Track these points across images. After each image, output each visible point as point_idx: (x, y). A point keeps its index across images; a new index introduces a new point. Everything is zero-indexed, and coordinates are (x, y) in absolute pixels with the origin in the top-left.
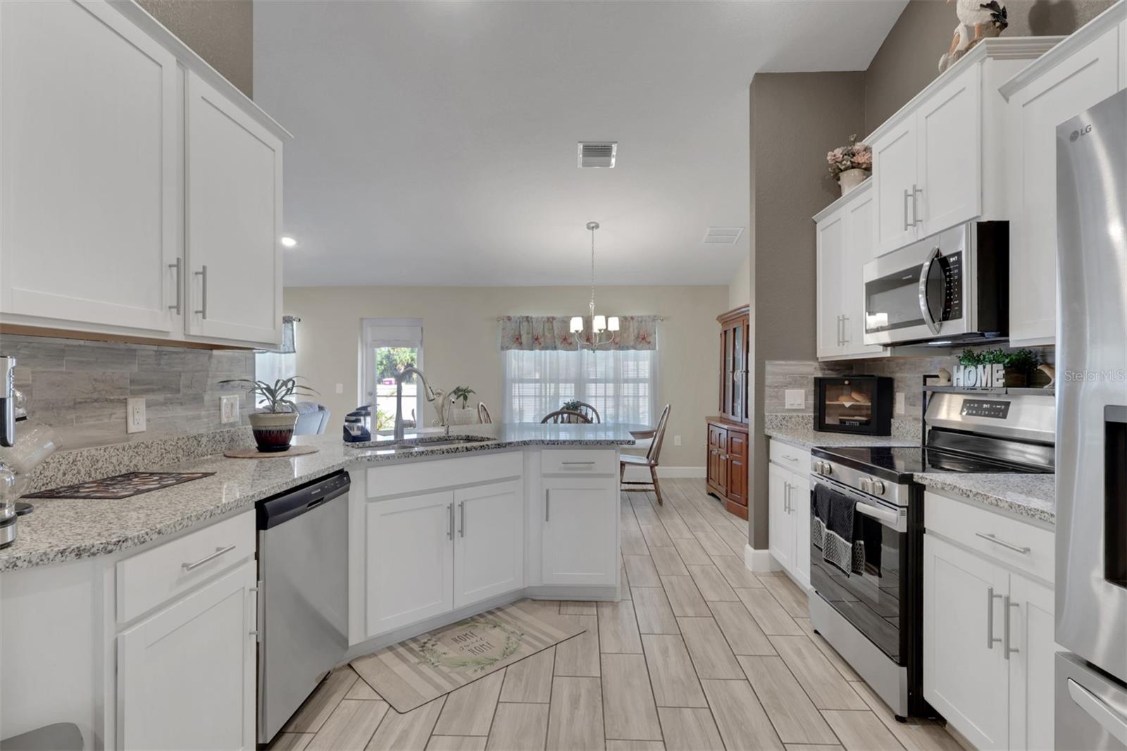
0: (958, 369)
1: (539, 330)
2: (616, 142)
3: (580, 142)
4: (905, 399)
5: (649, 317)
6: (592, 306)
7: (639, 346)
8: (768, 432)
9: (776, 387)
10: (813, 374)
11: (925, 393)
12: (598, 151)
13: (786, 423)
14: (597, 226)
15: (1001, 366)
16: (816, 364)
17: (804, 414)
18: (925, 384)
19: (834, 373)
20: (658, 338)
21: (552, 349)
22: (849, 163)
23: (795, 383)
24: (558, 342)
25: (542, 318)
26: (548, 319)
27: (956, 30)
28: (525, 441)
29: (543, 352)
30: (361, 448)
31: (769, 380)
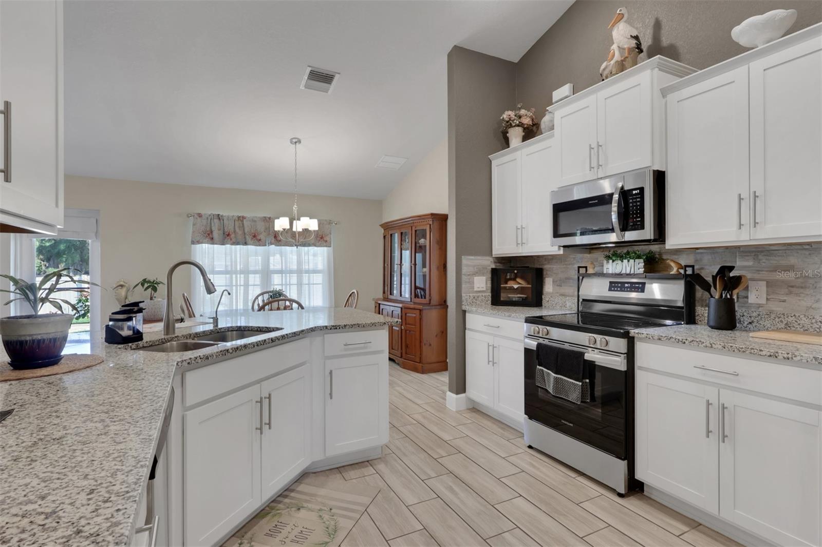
0: (608, 262)
1: (230, 227)
2: (339, 73)
3: (309, 66)
4: (553, 282)
5: (326, 220)
6: (295, 208)
7: (318, 244)
8: (464, 308)
9: (469, 275)
10: (490, 266)
11: (579, 278)
12: (322, 78)
13: (474, 301)
14: (300, 142)
15: (642, 261)
16: (491, 259)
17: (486, 294)
18: (579, 272)
19: (501, 265)
20: (333, 238)
21: (243, 245)
22: (518, 122)
23: (479, 272)
24: (248, 238)
25: (233, 216)
26: (239, 217)
27: (612, 48)
28: (312, 328)
29: (233, 246)
30: (134, 349)
31: (465, 270)
